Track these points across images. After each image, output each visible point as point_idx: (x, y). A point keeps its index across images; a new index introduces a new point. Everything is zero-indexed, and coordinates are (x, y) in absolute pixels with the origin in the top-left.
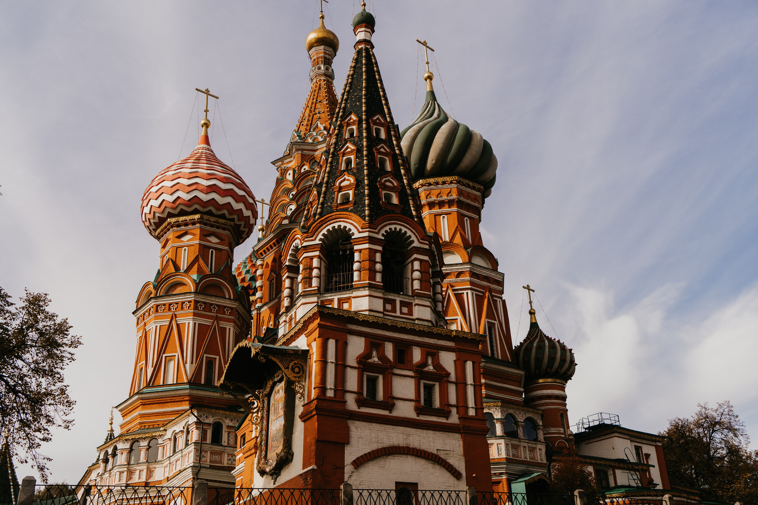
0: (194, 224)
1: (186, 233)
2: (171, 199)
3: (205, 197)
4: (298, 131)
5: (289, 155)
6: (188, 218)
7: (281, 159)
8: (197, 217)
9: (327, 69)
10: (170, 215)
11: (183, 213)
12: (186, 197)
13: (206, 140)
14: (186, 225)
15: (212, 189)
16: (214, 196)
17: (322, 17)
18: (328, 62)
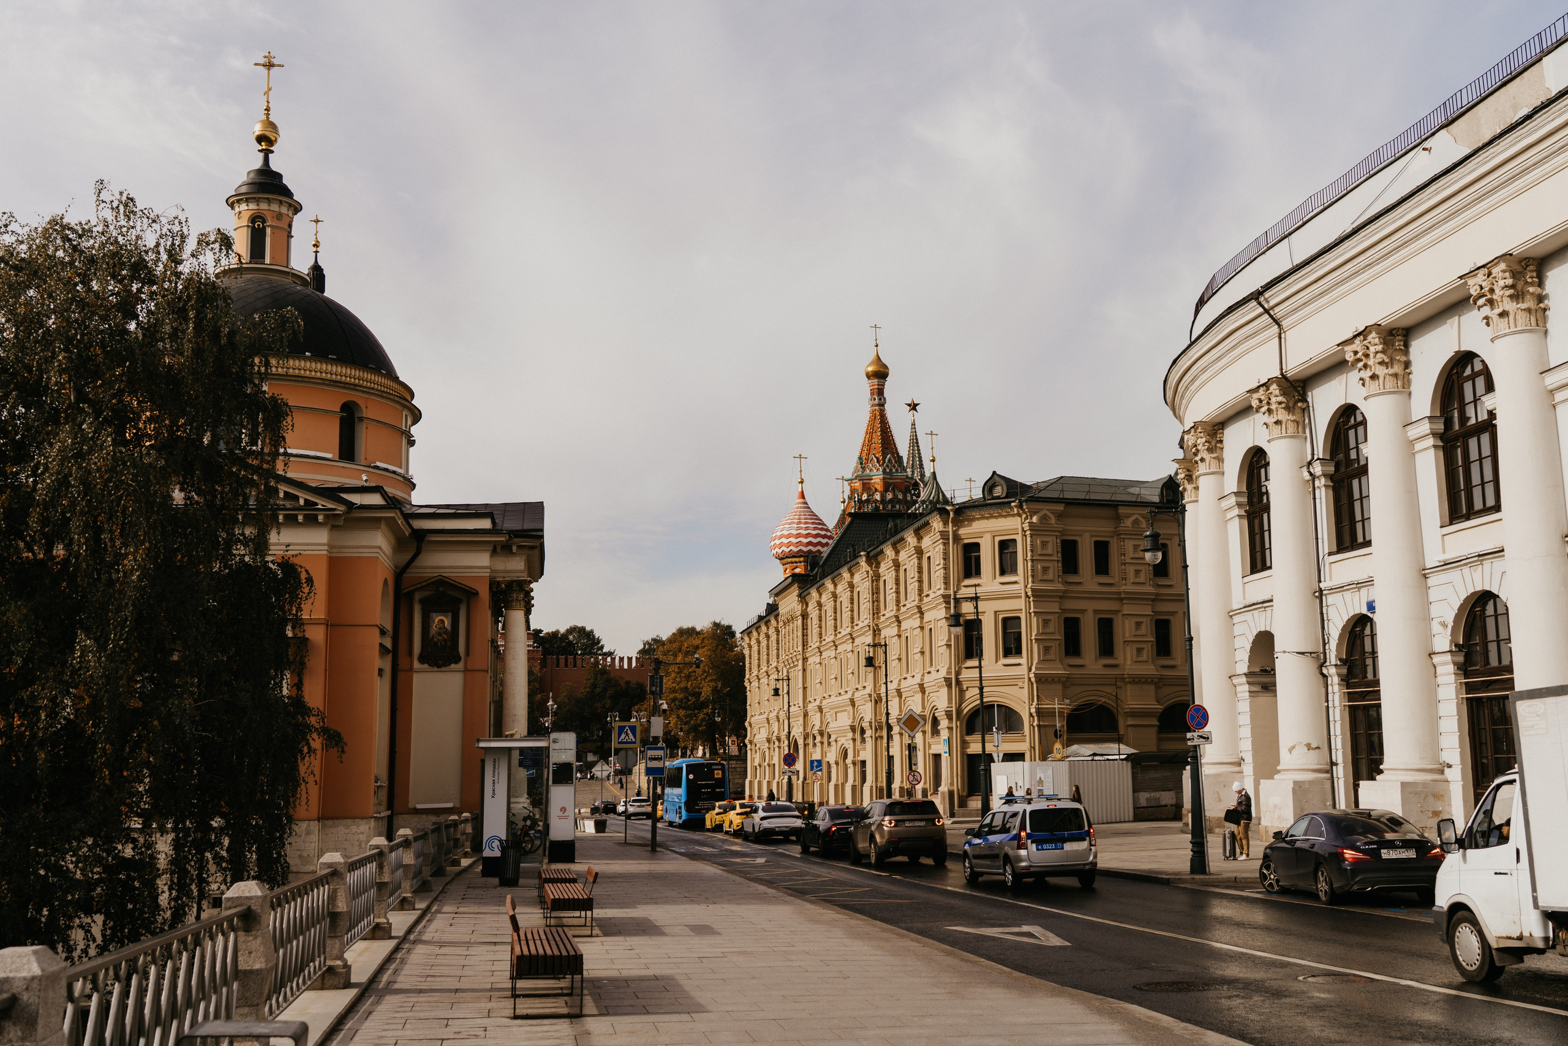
0: (800, 562)
1: (797, 567)
2: (787, 550)
3: (805, 549)
4: (860, 458)
5: (856, 479)
6: (797, 560)
7: (851, 480)
8: (802, 559)
9: (880, 399)
10: (787, 557)
11: (794, 557)
12: (795, 550)
13: (802, 496)
14: (796, 562)
15: (810, 543)
16: (810, 548)
17: (877, 346)
18: (880, 392)
